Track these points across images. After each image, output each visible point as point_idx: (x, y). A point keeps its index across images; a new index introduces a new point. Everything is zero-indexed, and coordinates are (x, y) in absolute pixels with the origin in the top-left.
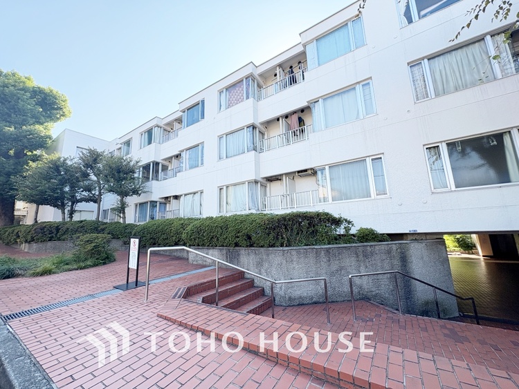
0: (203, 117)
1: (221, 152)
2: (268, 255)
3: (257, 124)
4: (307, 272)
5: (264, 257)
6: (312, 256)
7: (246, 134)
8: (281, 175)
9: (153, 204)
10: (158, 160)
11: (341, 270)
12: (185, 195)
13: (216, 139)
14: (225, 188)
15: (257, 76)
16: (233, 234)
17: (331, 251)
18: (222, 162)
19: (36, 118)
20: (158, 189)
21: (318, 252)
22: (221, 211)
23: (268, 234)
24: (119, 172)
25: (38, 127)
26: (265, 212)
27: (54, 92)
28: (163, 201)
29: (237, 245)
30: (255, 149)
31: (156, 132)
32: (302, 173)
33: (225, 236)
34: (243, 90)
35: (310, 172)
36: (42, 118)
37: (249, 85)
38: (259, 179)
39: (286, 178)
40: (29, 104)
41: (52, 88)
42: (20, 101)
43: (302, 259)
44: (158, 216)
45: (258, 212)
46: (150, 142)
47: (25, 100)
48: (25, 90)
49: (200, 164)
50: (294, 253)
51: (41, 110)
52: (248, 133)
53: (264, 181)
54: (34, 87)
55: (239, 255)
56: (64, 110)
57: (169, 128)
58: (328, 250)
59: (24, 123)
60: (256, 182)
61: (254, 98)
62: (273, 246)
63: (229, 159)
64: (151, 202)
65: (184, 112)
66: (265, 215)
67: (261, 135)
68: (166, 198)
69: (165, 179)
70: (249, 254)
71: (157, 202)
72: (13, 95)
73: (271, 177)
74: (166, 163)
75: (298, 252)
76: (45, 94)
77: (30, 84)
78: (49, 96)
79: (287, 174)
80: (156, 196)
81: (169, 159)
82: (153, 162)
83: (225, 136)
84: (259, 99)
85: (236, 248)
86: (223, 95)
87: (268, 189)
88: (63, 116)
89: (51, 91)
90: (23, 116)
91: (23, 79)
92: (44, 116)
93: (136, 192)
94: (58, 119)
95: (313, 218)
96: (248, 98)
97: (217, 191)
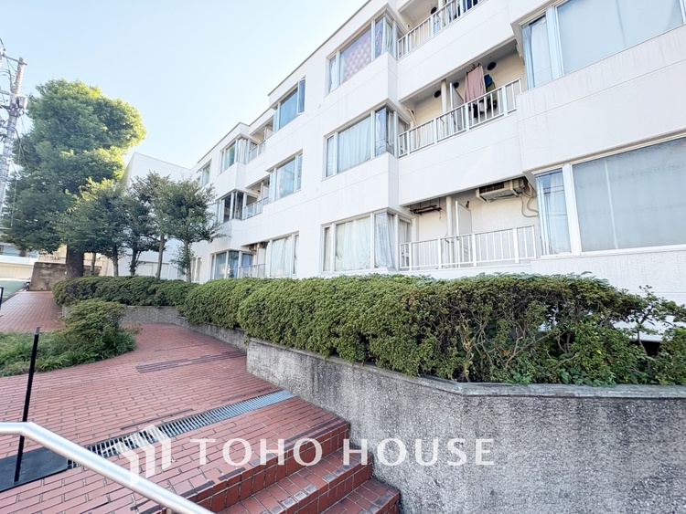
0: (302, 110)
1: (329, 164)
2: (415, 398)
3: (396, 101)
4: (548, 474)
5: (405, 401)
6: (563, 422)
7: (375, 125)
8: (442, 199)
9: (233, 254)
10: (242, 188)
11: (670, 479)
12: (274, 241)
13: (322, 141)
14: (333, 227)
15: (398, 14)
16: (324, 326)
17: (630, 409)
18: (330, 180)
19: (102, 140)
20: (240, 233)
21: (583, 410)
22: (327, 267)
23: (419, 339)
24: (180, 205)
25: (102, 151)
26: (408, 274)
27: (123, 104)
28: (247, 250)
29: (333, 352)
30: (390, 150)
31: (240, 145)
32: (492, 190)
33: (307, 330)
34: (369, 46)
35: (510, 188)
36: (108, 139)
37: (381, 33)
38: (396, 207)
39: (453, 205)
40: (91, 121)
41: (121, 100)
42: (80, 117)
43: (530, 431)
44: (239, 274)
45: (393, 273)
46: (232, 162)
47: (87, 115)
48: (88, 103)
49: (295, 186)
50: (502, 407)
51: (106, 128)
52: (378, 123)
53: (406, 213)
54: (98, 99)
55: (338, 378)
56: (135, 128)
57: (257, 138)
58: (619, 406)
59: (87, 146)
60: (391, 214)
61: (391, 52)
62: (432, 374)
63: (342, 175)
64: (231, 251)
65: (276, 108)
66: (409, 281)
67: (402, 127)
68: (252, 246)
69: (250, 217)
70: (362, 382)
71: (238, 252)
72: (73, 109)
73: (420, 204)
74: (253, 193)
75: (517, 405)
76: (112, 107)
77: (94, 96)
78: (117, 109)
79: (456, 196)
80: (237, 243)
81: (257, 186)
82: (235, 191)
83: (335, 135)
84: (400, 54)
85: (334, 360)
86: (336, 65)
87: (413, 229)
88: (135, 137)
89: (119, 103)
90: (86, 137)
91: (88, 89)
92: (111, 138)
93: (206, 236)
94: (128, 140)
95: (559, 295)
96: (378, 54)
97: (319, 232)
